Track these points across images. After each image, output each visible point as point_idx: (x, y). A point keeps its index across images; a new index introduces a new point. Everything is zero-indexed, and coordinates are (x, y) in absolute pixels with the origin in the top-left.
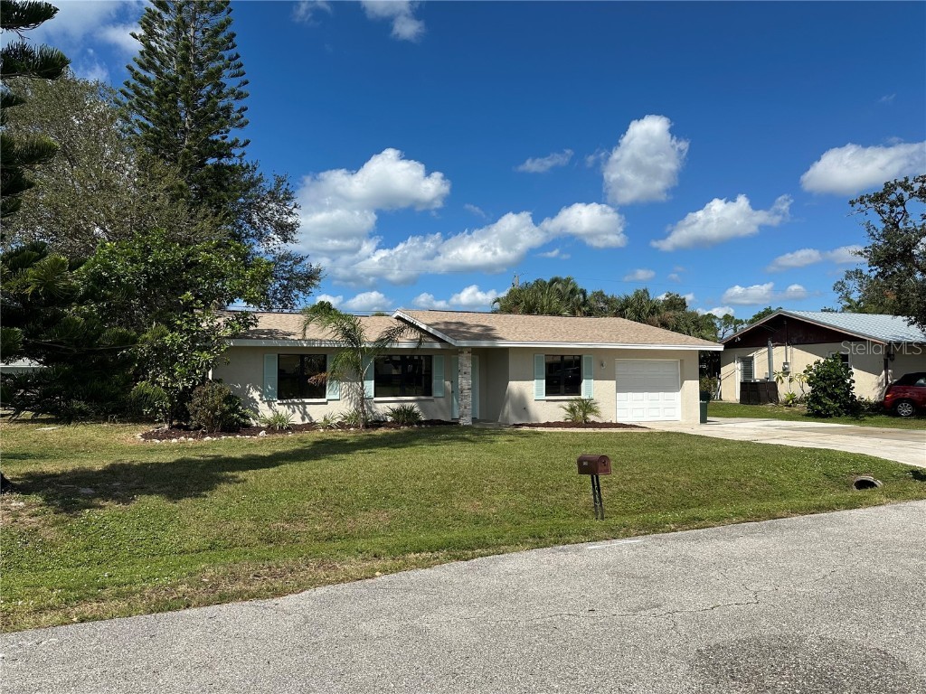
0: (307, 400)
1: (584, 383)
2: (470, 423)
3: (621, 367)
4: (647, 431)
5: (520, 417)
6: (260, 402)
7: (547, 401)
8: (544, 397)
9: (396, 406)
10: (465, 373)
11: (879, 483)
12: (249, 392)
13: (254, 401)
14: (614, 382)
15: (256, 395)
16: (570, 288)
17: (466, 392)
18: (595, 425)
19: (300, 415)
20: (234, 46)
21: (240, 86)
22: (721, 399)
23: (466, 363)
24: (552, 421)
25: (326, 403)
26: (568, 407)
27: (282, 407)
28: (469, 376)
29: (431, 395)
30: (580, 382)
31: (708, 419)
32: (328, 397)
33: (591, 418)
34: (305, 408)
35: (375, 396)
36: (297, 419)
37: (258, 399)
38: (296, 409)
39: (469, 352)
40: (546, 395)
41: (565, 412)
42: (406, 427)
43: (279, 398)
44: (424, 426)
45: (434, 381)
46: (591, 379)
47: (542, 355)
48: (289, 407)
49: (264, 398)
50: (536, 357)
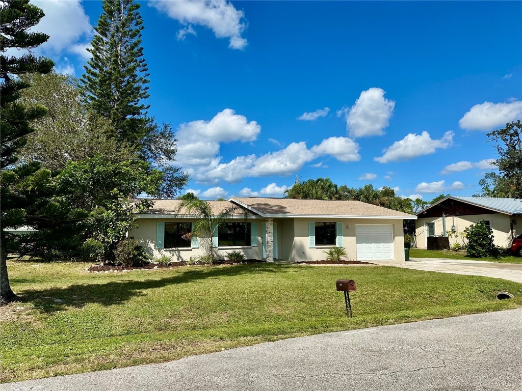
0: (180, 248)
1: (338, 239)
2: (273, 261)
3: (358, 229)
4: (375, 266)
5: (301, 258)
6: (154, 250)
7: (317, 248)
8: (314, 246)
9: (231, 251)
10: (269, 233)
11: (511, 296)
12: (148, 244)
13: (151, 249)
14: (355, 237)
15: (152, 245)
16: (328, 184)
17: (270, 244)
18: (345, 262)
19: (177, 257)
20: (142, 55)
21: (145, 76)
22: (416, 247)
23: (270, 227)
24: (319, 260)
25: (191, 250)
26: (329, 252)
28: (272, 234)
29: (250, 245)
30: (335, 238)
31: (410, 259)
32: (193, 246)
33: (342, 258)
34: (179, 253)
35: (219, 246)
36: (175, 259)
37: (153, 248)
38: (175, 254)
39: (272, 221)
40: (316, 245)
41: (327, 255)
42: (236, 264)
43: (165, 247)
44: (246, 263)
45: (252, 237)
46: (341, 235)
47: (313, 222)
48: (170, 253)
49: (157, 248)
50: (310, 223)
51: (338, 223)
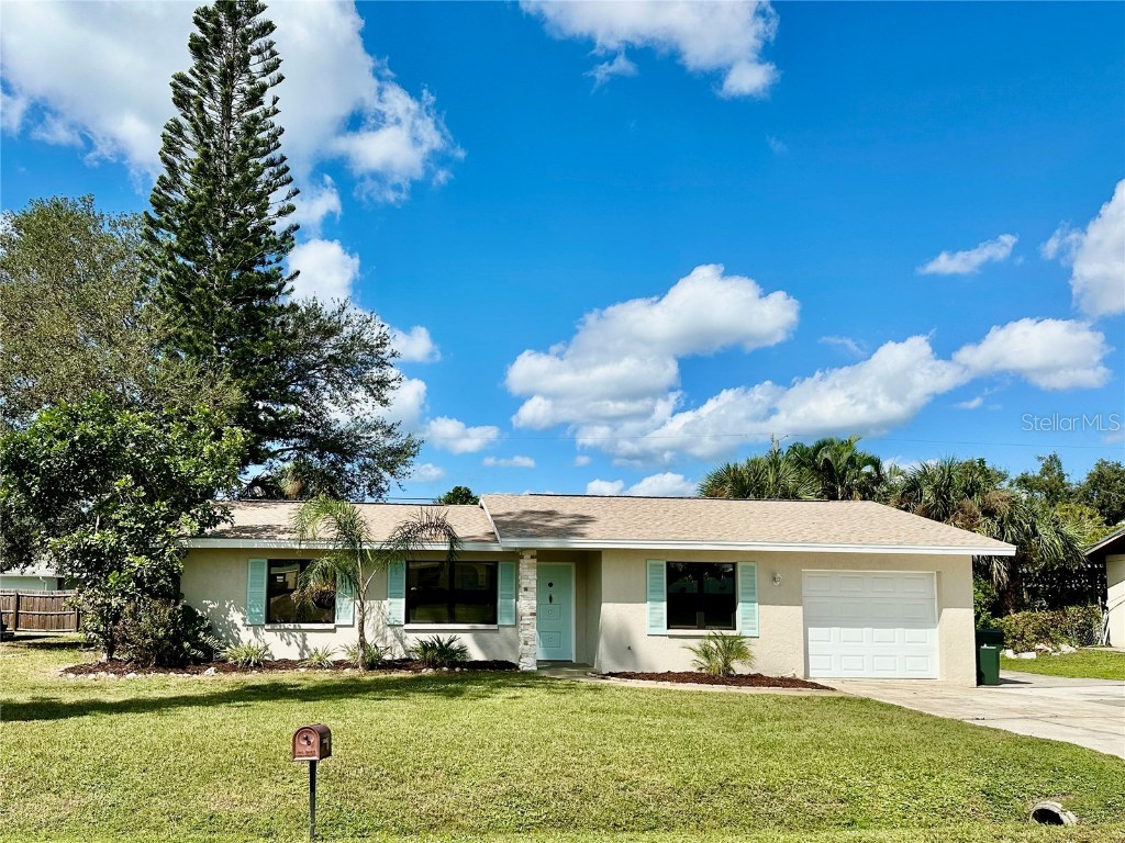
0: (304, 626)
1: (741, 610)
2: (535, 668)
3: (815, 583)
4: (837, 695)
5: (620, 662)
6: (243, 629)
7: (671, 637)
8: (664, 630)
9: (428, 638)
10: (526, 589)
12: (227, 615)
13: (235, 626)
14: (801, 608)
15: (236, 617)
17: (527, 620)
18: (756, 680)
19: (298, 650)
20: (278, 146)
21: (288, 198)
22: (1110, 645)
23: (529, 574)
24: (676, 670)
25: (334, 631)
26: (698, 649)
27: (272, 634)
28: (532, 594)
29: (495, 622)
30: (734, 609)
32: (337, 622)
33: (739, 667)
34: (304, 639)
35: (407, 622)
36: (293, 654)
37: (240, 623)
38: (292, 640)
39: (532, 557)
40: (668, 628)
41: (694, 656)
42: (431, 670)
43: (269, 620)
44: (457, 669)
45: (500, 602)
46: (754, 602)
47: (661, 562)
48: (282, 637)
49: (248, 623)
50: (651, 565)
51: (743, 564)
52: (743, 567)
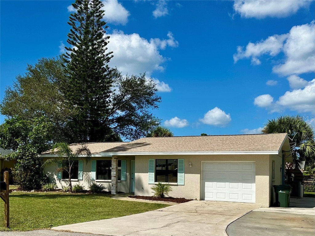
2: (115, 194)
8: (153, 182)
15: (55, 177)
23: (114, 164)
25: (78, 181)
27: (63, 182)
40: (155, 182)
46: (183, 173)
47: (153, 159)
48: (65, 182)
49: (58, 178)
50: (150, 160)
51: (180, 159)
52: (179, 161)
